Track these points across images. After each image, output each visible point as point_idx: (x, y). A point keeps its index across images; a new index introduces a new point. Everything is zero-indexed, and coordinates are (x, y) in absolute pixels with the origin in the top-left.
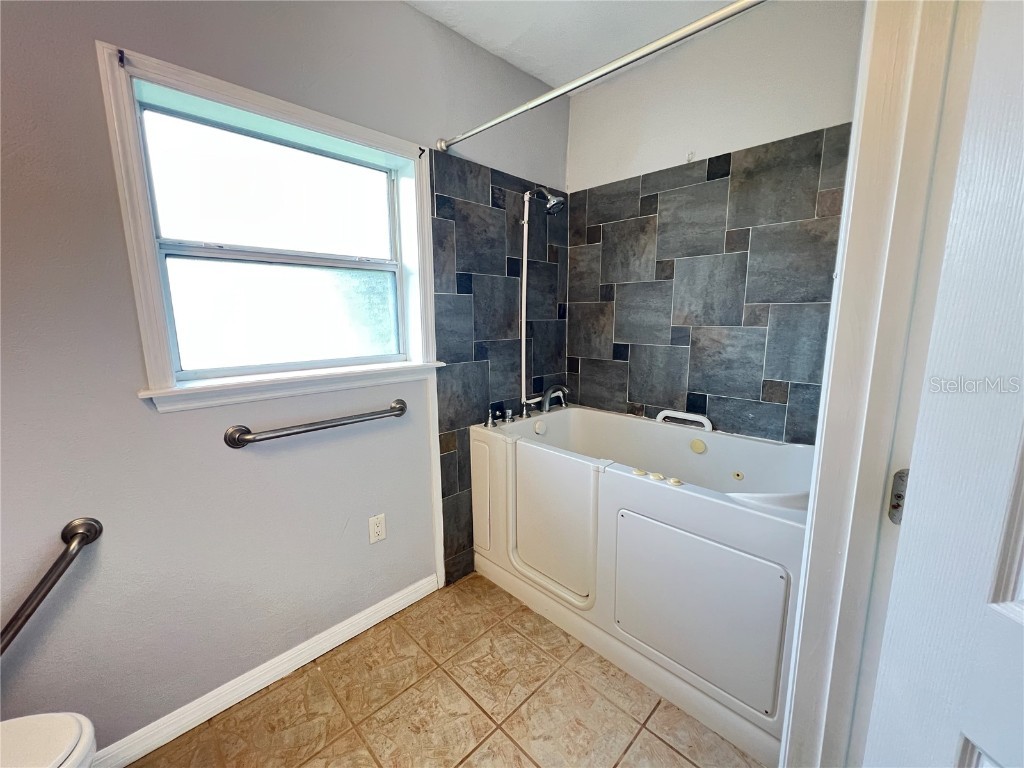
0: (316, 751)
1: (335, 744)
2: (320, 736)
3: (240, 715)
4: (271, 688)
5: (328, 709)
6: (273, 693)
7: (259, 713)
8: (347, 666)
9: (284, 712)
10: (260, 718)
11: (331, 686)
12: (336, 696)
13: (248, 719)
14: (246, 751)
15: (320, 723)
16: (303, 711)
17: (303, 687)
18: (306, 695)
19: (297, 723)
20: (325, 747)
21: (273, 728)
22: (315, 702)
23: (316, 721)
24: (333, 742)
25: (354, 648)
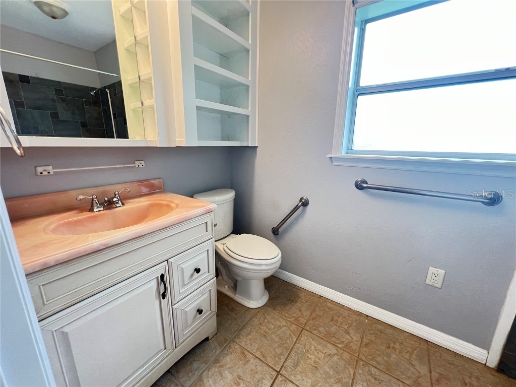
0: (337, 345)
1: (345, 353)
2: (343, 342)
3: (329, 305)
4: (344, 307)
5: (355, 339)
6: (343, 310)
7: (334, 310)
8: (379, 333)
9: (340, 319)
10: (333, 312)
11: (364, 332)
12: (362, 338)
13: (329, 308)
14: (320, 317)
15: (347, 339)
16: (346, 327)
17: (354, 320)
18: (352, 323)
19: (341, 328)
20: (341, 348)
21: (333, 320)
22: (353, 330)
23: (347, 336)
24: (345, 351)
25: (390, 331)
